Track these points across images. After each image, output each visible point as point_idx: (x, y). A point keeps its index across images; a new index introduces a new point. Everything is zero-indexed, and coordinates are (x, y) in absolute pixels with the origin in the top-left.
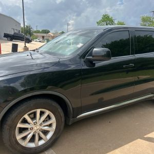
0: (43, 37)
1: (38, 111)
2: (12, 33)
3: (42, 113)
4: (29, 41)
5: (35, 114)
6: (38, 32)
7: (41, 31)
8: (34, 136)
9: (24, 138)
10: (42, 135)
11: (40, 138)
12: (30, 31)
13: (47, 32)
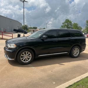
0: (34, 31)
1: (27, 52)
2: (17, 29)
3: (28, 53)
4: (26, 33)
5: (26, 53)
6: (31, 28)
7: (32, 27)
8: (25, 59)
9: (22, 59)
10: (27, 59)
11: (27, 60)
12: (27, 27)
13: (36, 28)
